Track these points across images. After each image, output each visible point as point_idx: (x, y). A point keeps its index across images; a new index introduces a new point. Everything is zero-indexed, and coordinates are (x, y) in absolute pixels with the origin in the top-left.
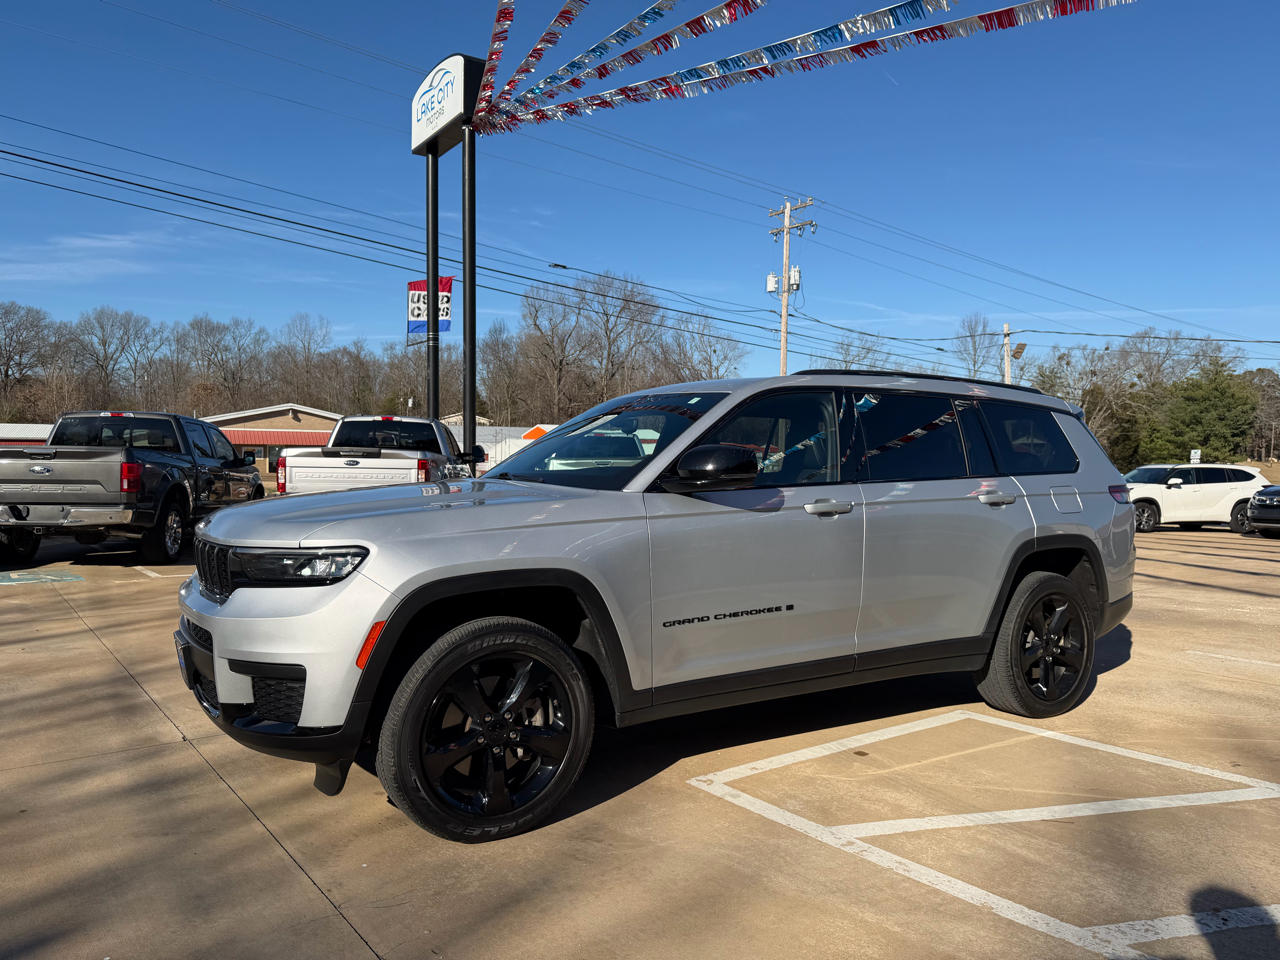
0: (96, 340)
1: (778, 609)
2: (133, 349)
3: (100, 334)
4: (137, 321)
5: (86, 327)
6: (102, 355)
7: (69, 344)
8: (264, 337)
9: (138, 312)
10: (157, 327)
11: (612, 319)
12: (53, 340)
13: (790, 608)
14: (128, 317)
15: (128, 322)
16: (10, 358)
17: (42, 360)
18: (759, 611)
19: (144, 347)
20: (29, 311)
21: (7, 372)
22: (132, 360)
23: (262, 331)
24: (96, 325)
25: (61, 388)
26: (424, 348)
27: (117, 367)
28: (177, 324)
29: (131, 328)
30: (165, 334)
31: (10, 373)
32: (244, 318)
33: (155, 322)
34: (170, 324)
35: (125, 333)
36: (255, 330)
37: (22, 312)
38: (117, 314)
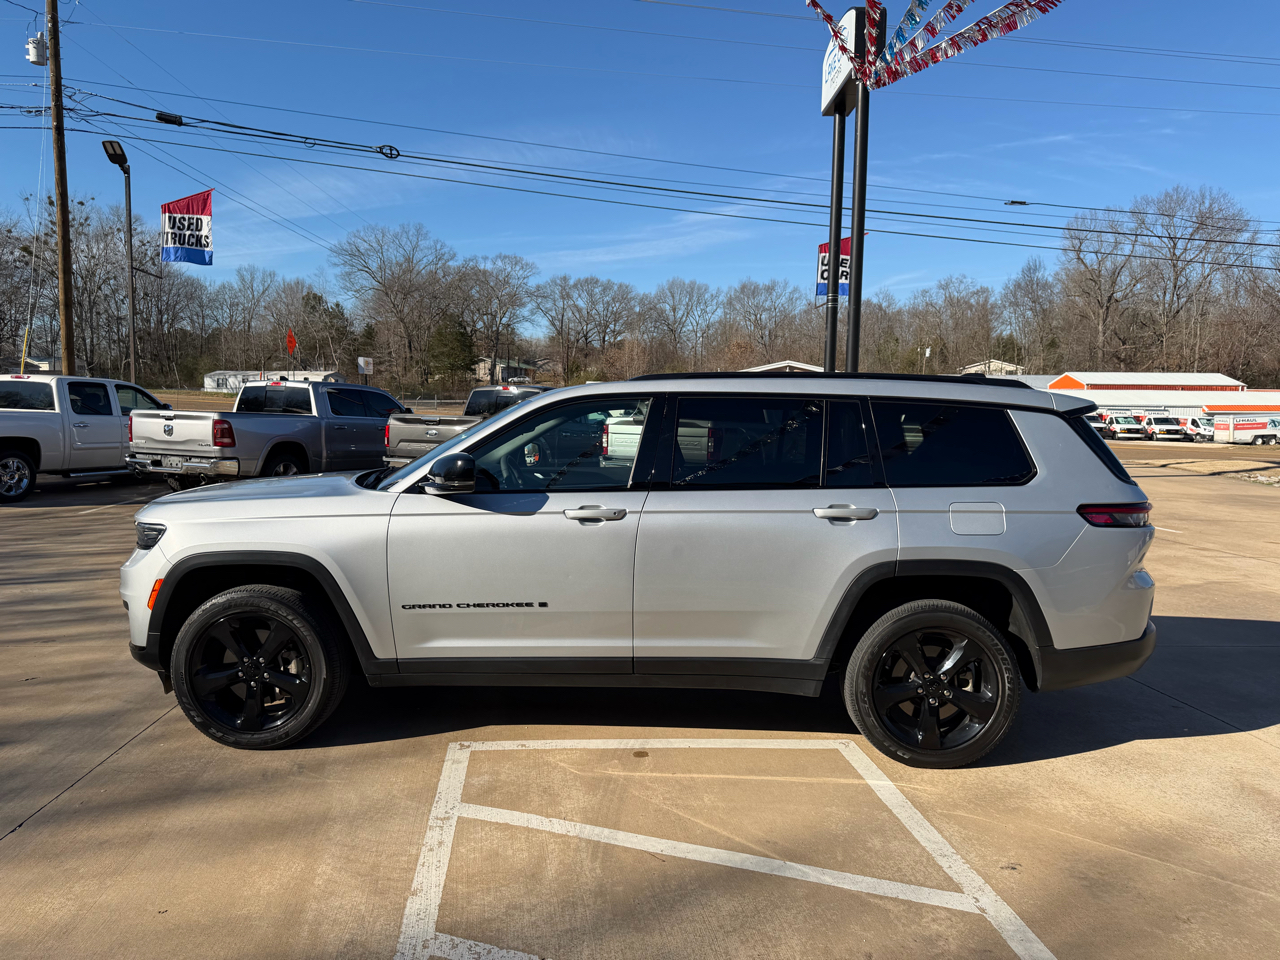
0: (668, 307)
1: (529, 605)
2: (696, 313)
3: (671, 303)
4: (699, 289)
5: (661, 298)
6: (671, 318)
7: (651, 311)
8: (796, 295)
9: (700, 281)
10: (714, 292)
11: (1180, 244)
12: (637, 309)
13: (543, 605)
14: (692, 285)
15: (692, 289)
16: (607, 327)
17: (629, 326)
18: (508, 605)
19: (704, 311)
20: (621, 286)
21: (604, 338)
22: (695, 324)
23: (795, 290)
24: (669, 294)
25: (632, 351)
26: (823, 310)
27: (684, 329)
28: (730, 288)
29: (695, 294)
30: (721, 298)
31: (606, 338)
32: (780, 279)
33: (713, 290)
34: (725, 289)
35: (690, 300)
36: (789, 290)
37: (616, 288)
38: (684, 284)
